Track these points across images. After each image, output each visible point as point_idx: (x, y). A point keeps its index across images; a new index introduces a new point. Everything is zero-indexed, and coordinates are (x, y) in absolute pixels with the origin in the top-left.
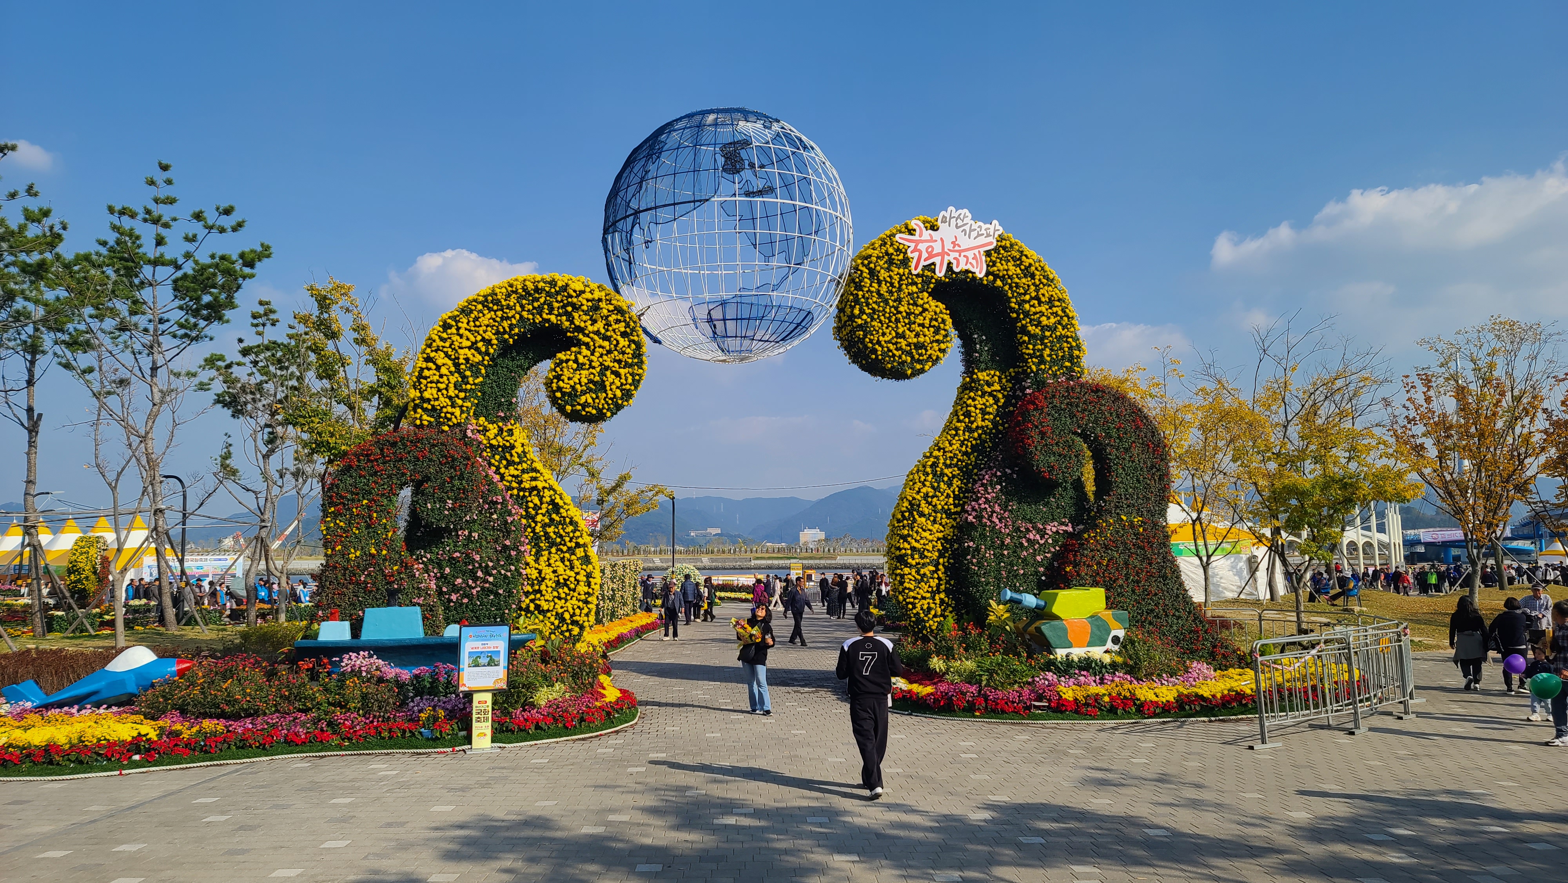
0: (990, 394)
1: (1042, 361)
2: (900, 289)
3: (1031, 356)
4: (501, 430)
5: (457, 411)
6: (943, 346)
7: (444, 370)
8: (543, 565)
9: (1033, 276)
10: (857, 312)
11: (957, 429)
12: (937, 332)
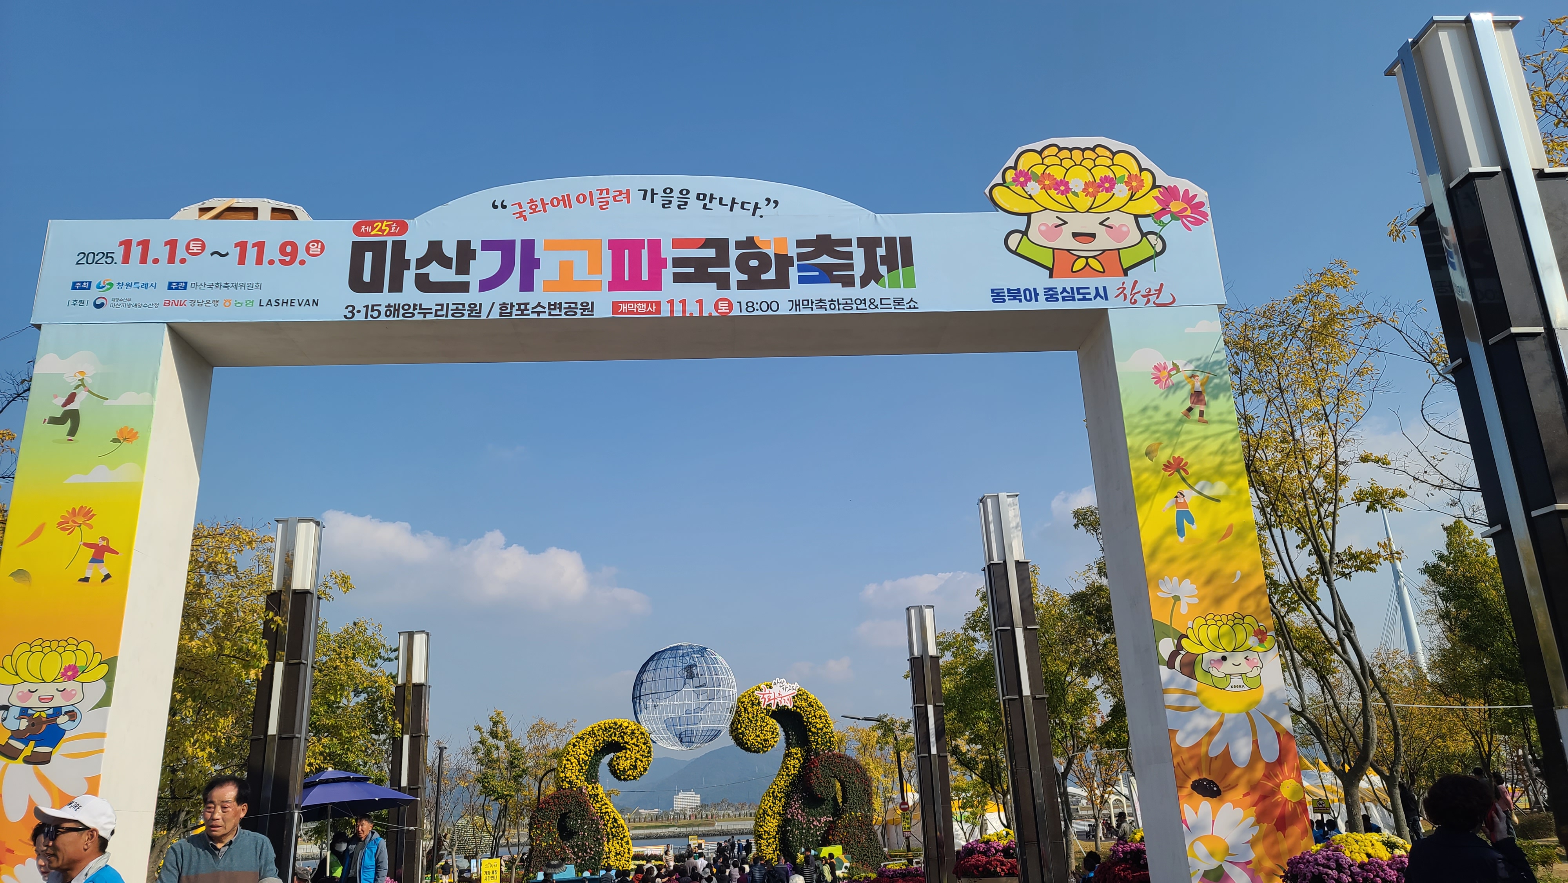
0: (797, 759)
1: (818, 744)
2: (757, 716)
3: (813, 742)
4: (593, 787)
5: (579, 781)
6: (775, 740)
7: (574, 764)
8: (610, 846)
9: (813, 706)
10: (739, 727)
11: (783, 775)
12: (773, 733)
